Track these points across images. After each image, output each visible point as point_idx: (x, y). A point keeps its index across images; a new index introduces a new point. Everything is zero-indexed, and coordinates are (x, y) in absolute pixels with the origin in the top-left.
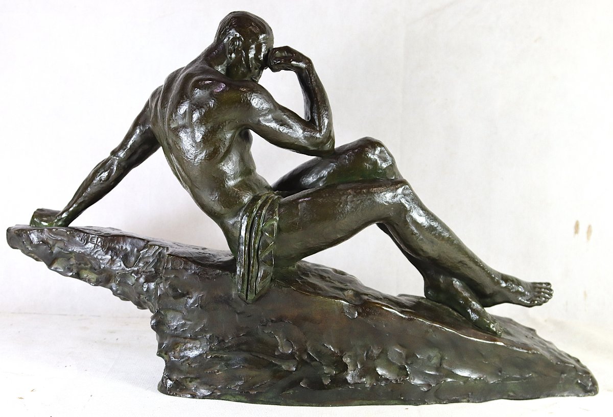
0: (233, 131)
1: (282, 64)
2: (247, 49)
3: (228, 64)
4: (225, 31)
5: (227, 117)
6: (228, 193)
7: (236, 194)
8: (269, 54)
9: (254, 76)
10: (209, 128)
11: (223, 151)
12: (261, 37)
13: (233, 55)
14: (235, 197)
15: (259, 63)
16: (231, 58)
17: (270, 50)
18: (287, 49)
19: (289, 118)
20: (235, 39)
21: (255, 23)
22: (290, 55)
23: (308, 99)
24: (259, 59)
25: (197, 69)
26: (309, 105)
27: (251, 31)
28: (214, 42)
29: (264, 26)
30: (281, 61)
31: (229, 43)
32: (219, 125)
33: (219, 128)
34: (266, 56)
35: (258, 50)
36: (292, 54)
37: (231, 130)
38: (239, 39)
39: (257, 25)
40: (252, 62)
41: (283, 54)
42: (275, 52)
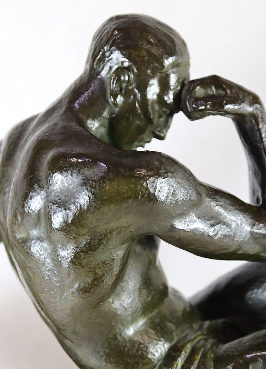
0: (125, 245)
1: (208, 110)
2: (143, 87)
3: (111, 114)
4: (104, 54)
5: (114, 224)
6: (122, 349)
7: (138, 350)
8: (184, 92)
9: (159, 129)
10: (83, 245)
11: (109, 280)
12: (168, 62)
13: (120, 99)
14: (135, 356)
15: (166, 108)
16: (115, 104)
17: (186, 83)
18: (215, 81)
19: (225, 209)
20: (121, 70)
21: (156, 37)
22: (222, 92)
23: (256, 165)
24: (165, 102)
25: (56, 131)
26: (259, 178)
27: (149, 53)
28: (85, 73)
29: (173, 41)
30: (206, 107)
31: (110, 78)
32: (100, 240)
33: (100, 242)
34: (178, 97)
35: (164, 86)
36: (224, 90)
37: (123, 244)
38: (128, 69)
39: (160, 41)
40: (153, 108)
41: (210, 92)
42: (194, 88)
